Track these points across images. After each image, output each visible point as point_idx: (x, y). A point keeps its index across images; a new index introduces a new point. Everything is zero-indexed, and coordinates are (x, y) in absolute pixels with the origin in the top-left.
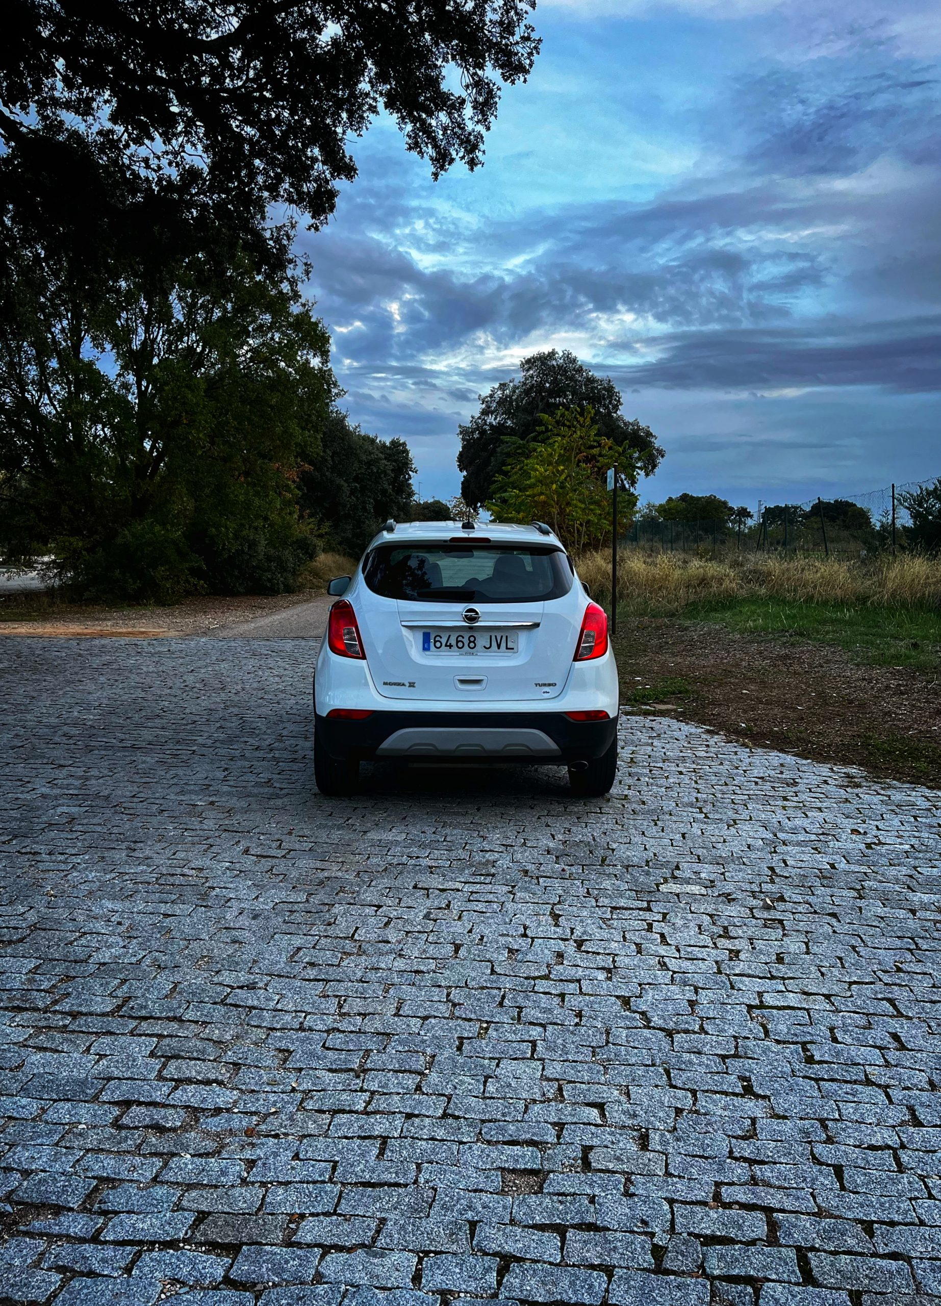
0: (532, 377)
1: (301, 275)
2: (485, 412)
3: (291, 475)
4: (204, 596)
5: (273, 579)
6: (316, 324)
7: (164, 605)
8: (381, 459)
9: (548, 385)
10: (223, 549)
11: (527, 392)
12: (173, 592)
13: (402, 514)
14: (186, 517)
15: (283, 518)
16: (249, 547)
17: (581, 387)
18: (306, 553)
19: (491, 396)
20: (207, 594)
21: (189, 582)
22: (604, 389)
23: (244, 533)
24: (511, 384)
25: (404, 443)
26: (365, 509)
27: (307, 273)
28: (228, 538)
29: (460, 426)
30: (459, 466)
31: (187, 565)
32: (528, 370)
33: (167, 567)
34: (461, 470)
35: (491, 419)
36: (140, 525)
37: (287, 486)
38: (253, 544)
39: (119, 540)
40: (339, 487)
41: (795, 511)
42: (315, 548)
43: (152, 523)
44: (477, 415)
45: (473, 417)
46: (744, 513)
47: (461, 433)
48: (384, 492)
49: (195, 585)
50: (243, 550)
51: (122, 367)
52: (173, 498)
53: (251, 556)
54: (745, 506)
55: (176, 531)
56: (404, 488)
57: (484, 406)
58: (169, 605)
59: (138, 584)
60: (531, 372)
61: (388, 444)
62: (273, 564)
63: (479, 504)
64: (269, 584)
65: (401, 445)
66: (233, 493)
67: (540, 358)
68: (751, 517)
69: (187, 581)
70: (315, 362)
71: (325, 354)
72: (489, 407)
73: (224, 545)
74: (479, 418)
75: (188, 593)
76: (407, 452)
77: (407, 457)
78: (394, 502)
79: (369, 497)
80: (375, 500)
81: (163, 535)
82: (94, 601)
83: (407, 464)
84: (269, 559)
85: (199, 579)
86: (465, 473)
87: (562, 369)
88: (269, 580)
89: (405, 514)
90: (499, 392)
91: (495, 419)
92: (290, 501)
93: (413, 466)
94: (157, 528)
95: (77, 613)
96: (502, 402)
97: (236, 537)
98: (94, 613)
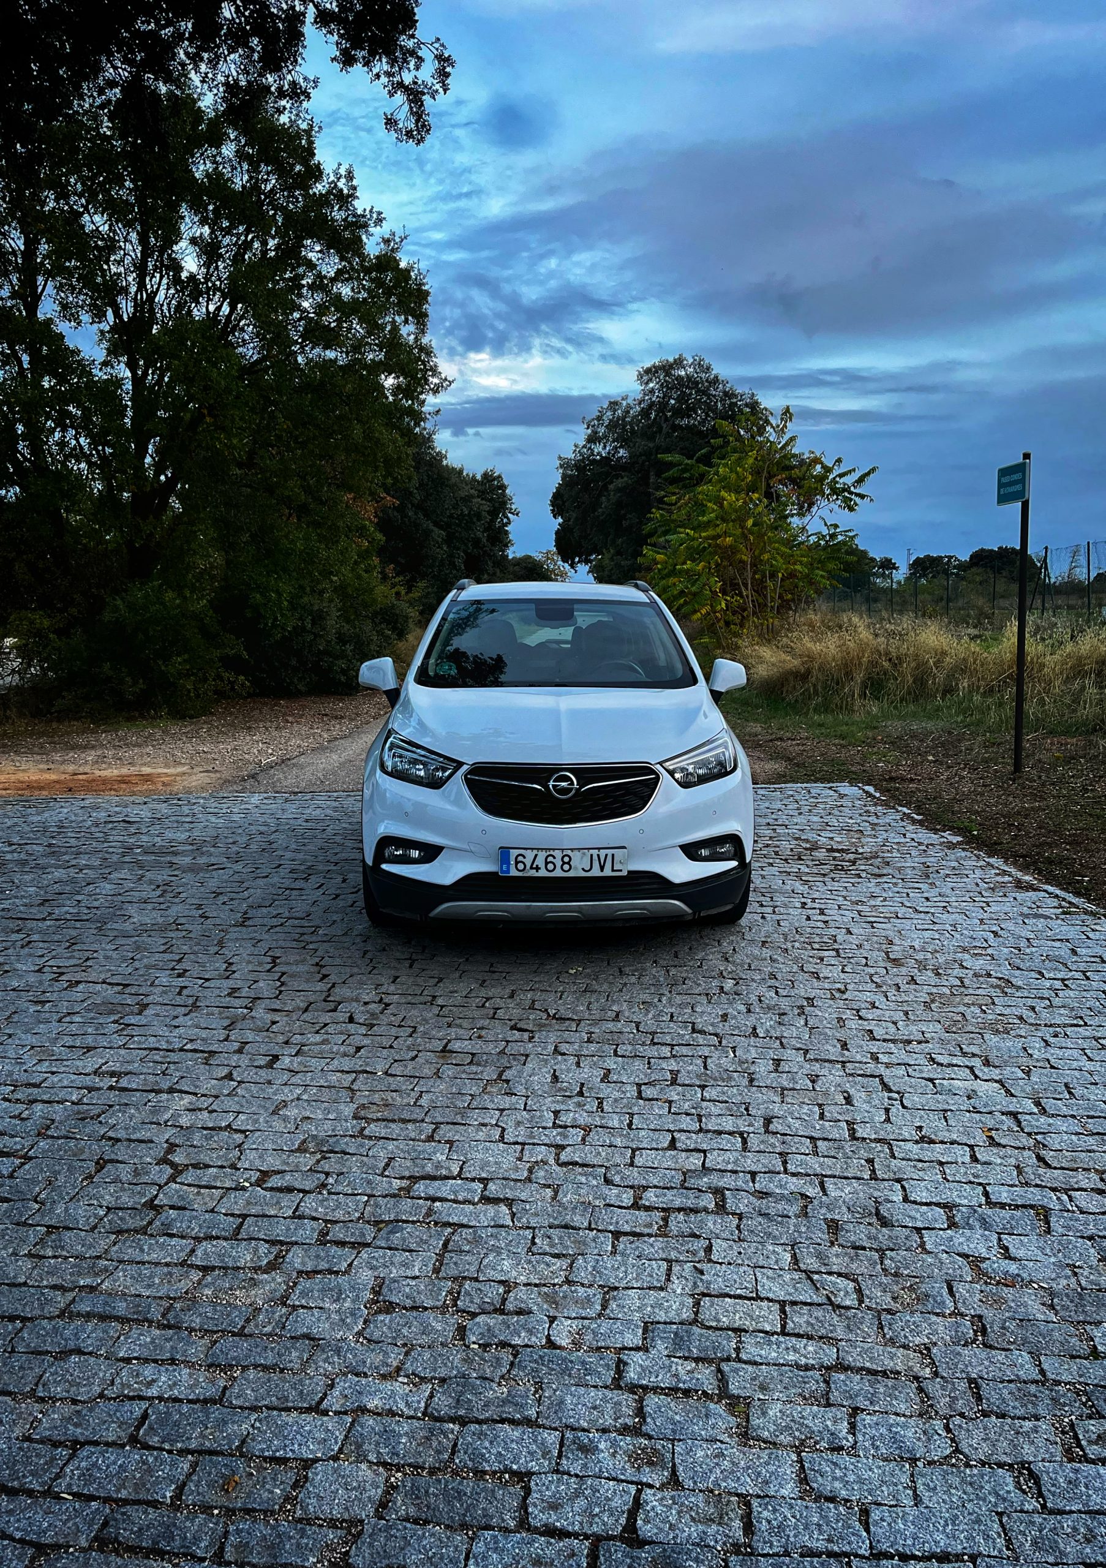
0: (652, 391)
1: (430, 81)
2: (592, 439)
3: (368, 513)
4: (245, 698)
5: (349, 669)
6: (407, 271)
7: (183, 717)
8: (472, 496)
9: (673, 402)
10: (274, 626)
11: (645, 413)
12: (198, 696)
13: (498, 571)
14: (213, 578)
15: (359, 577)
16: (314, 623)
17: (716, 403)
18: (394, 629)
19: (599, 418)
20: (250, 695)
21: (221, 679)
22: (747, 405)
23: (306, 599)
24: (624, 403)
25: (499, 477)
26: (453, 566)
27: (443, 75)
28: (281, 609)
29: (560, 458)
30: (553, 511)
31: (217, 653)
32: (647, 383)
33: (186, 656)
34: (555, 517)
35: (598, 448)
36: (140, 590)
37: (364, 527)
38: (319, 618)
39: (107, 616)
40: (427, 533)
41: (949, 561)
42: (406, 621)
43: (161, 586)
44: (582, 443)
45: (576, 446)
46: (888, 564)
47: (561, 466)
48: (477, 542)
49: (232, 683)
50: (303, 628)
51: (110, 352)
52: (193, 546)
53: (316, 636)
54: (889, 556)
55: (198, 599)
56: (500, 538)
57: (589, 431)
58: (191, 717)
59: (141, 685)
60: (651, 385)
61: (479, 477)
62: (349, 647)
63: (577, 559)
64: (343, 679)
65: (494, 479)
66: (286, 536)
67: (664, 366)
68: (897, 569)
69: (219, 677)
70: (408, 331)
71: (421, 319)
72: (595, 433)
73: (276, 619)
74: (585, 446)
75: (221, 695)
76: (503, 487)
77: (504, 494)
78: (489, 555)
79: (458, 549)
80: (465, 552)
81: (178, 606)
82: (70, 714)
83: (505, 503)
84: (342, 639)
85: (238, 674)
86: (560, 520)
87: (691, 382)
88: (344, 672)
89: (501, 571)
90: (609, 413)
91: (605, 448)
92: (367, 551)
93: (513, 507)
94: (170, 595)
95: (42, 734)
96: (613, 425)
97: (293, 607)
98: (68, 734)
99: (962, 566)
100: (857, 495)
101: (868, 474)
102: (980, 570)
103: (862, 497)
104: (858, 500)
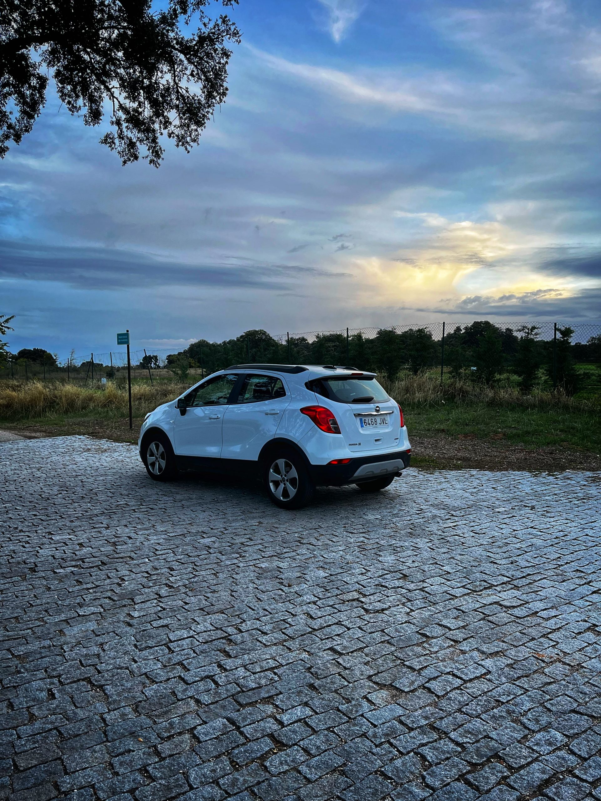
99: (13, 357)
100: (5, 327)
101: (10, 318)
102: (25, 360)
103: (9, 328)
104: (6, 329)
